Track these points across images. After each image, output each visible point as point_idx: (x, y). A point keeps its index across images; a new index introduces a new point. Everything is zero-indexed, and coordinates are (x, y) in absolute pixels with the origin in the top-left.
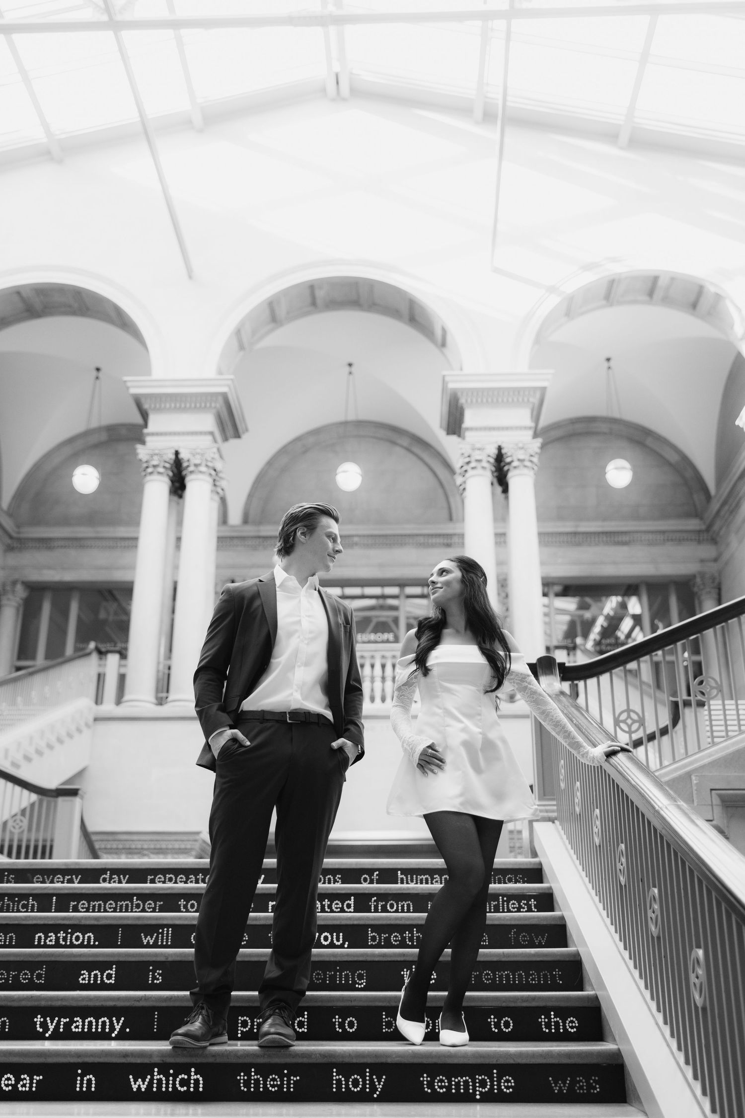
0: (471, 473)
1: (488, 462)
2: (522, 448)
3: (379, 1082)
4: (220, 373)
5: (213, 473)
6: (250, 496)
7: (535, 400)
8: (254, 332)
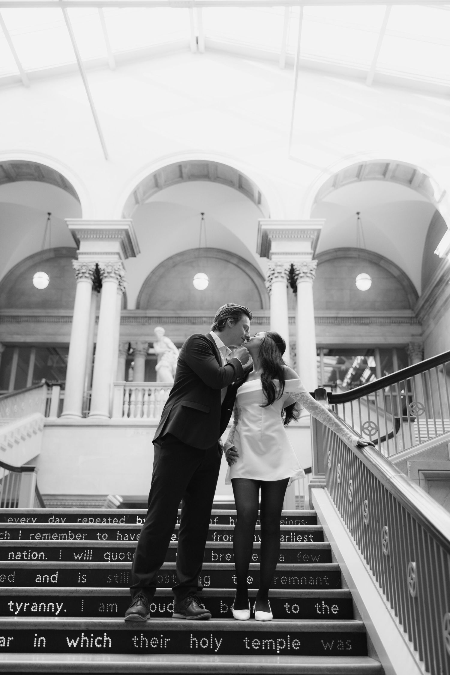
0: (274, 280)
1: (285, 273)
2: (306, 266)
3: (219, 642)
4: (124, 217)
5: (119, 277)
6: (141, 292)
7: (314, 236)
8: (145, 193)
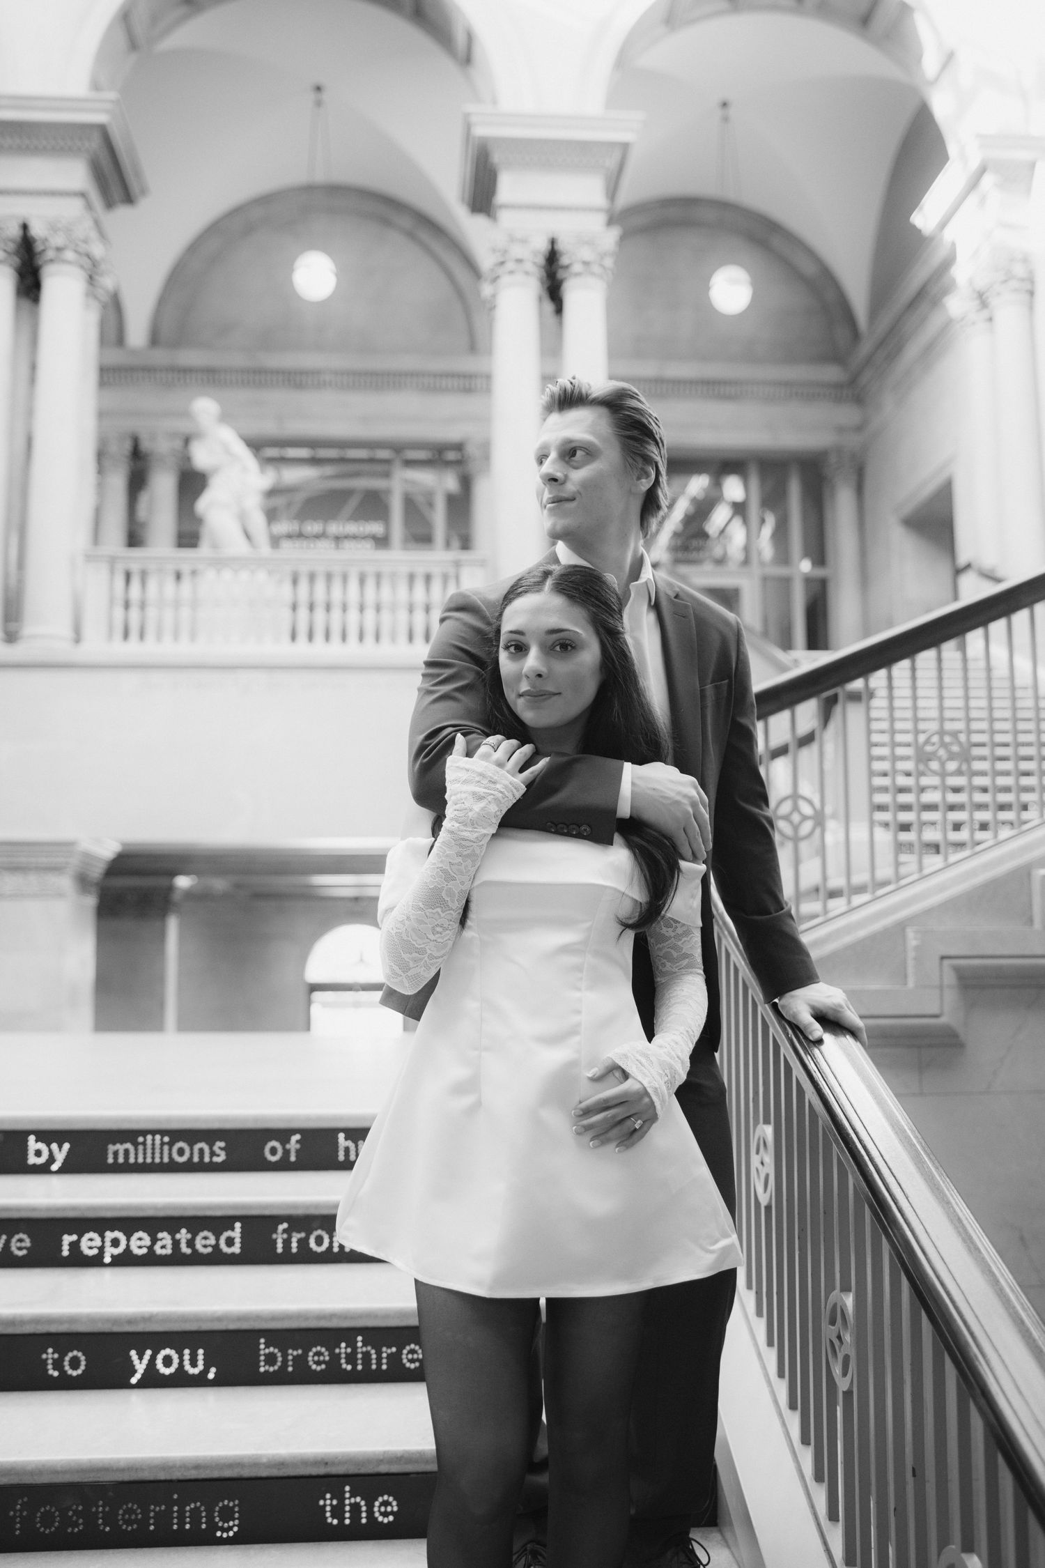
0: (505, 280)
1: (535, 263)
2: (588, 243)
4: (96, 86)
5: (89, 264)
6: (162, 301)
7: (611, 162)
8: (154, 19)
